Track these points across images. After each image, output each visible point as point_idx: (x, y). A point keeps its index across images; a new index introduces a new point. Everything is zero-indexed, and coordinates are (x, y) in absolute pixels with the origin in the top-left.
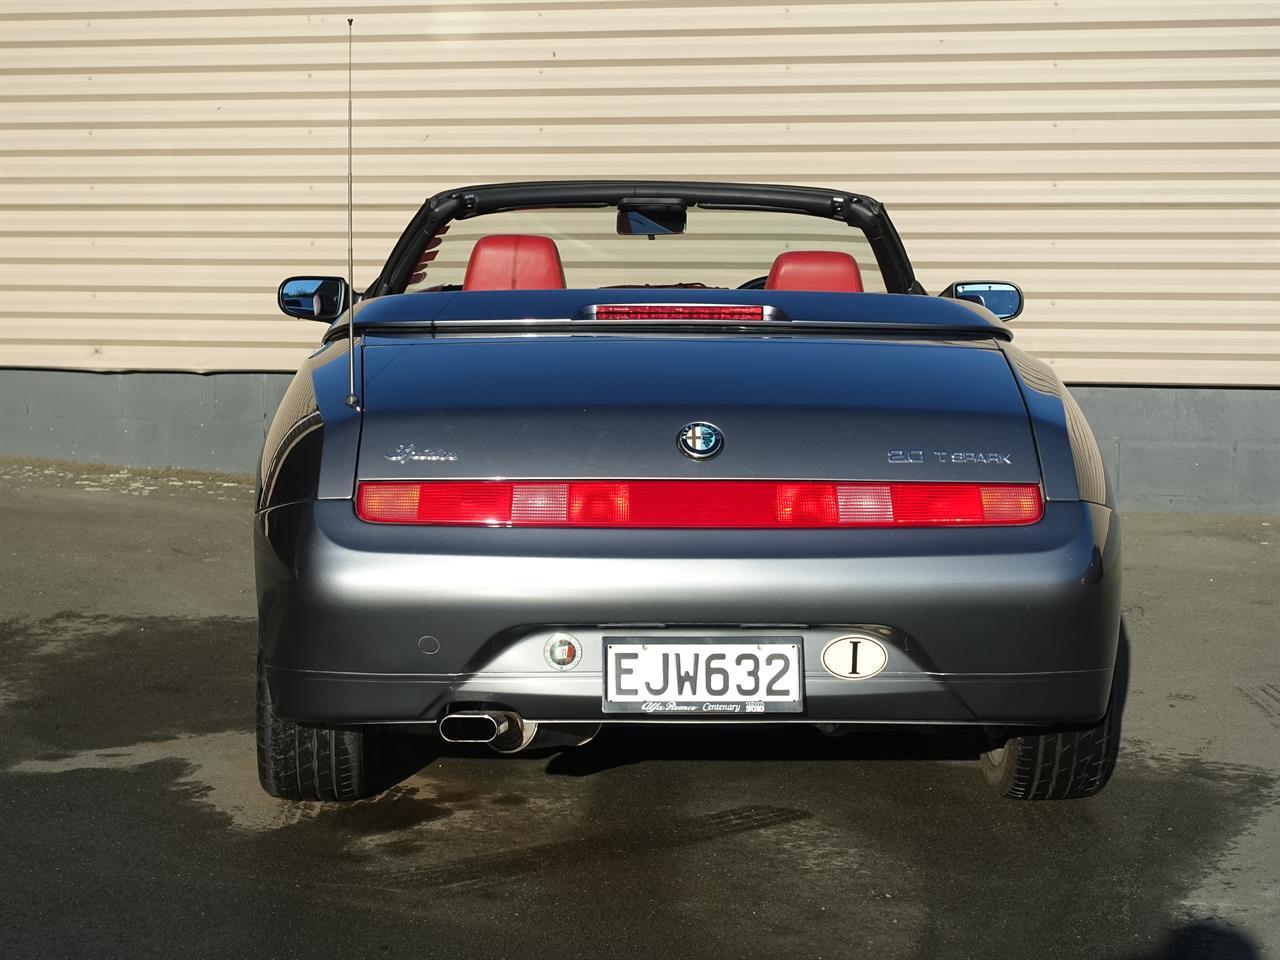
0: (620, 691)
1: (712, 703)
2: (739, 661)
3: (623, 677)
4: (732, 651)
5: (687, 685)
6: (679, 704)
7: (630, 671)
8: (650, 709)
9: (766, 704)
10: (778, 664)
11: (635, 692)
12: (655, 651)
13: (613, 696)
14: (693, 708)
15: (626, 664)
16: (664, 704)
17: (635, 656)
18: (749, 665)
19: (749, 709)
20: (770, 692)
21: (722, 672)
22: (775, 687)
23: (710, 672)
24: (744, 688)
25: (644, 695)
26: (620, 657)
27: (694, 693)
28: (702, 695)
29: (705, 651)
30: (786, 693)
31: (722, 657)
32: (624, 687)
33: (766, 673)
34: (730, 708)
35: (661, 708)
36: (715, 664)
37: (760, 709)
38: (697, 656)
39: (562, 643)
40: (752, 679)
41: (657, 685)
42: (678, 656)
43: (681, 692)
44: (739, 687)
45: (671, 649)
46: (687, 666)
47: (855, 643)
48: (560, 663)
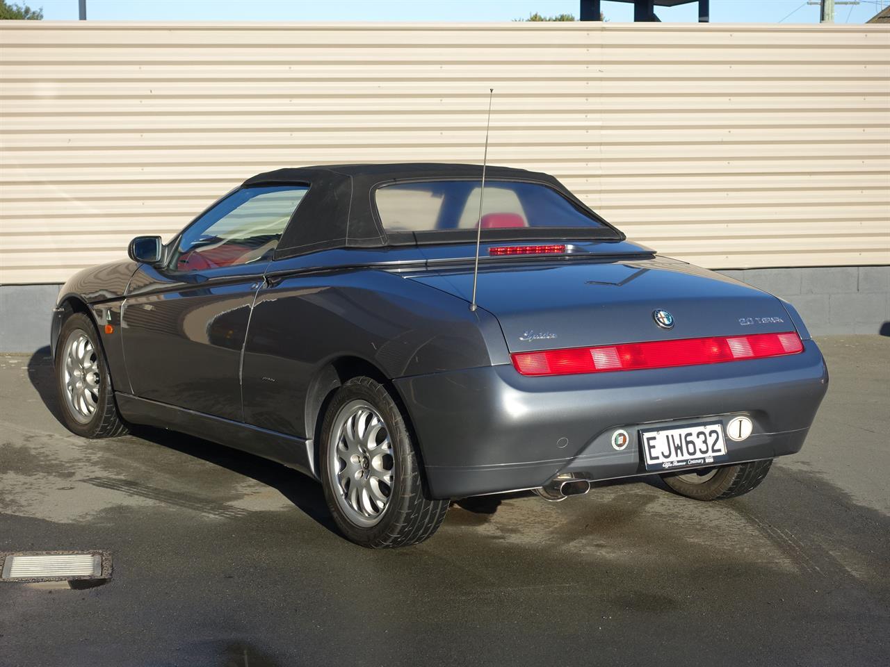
0: (652, 458)
1: (692, 459)
2: (698, 437)
3: (652, 450)
4: (695, 430)
5: (679, 451)
6: (678, 462)
8: (666, 466)
9: (714, 457)
10: (714, 435)
11: (657, 458)
12: (664, 433)
13: (650, 462)
14: (684, 463)
15: (652, 443)
16: (672, 463)
17: (654, 438)
18: (702, 437)
19: (707, 461)
20: (714, 451)
21: (692, 442)
22: (715, 448)
23: (688, 443)
24: (702, 450)
25: (662, 460)
26: (649, 439)
27: (683, 455)
28: (686, 457)
29: (684, 431)
30: (719, 450)
31: (690, 434)
32: (653, 455)
33: (711, 441)
34: (699, 461)
35: (671, 465)
37: (712, 460)
38: (680, 435)
39: (621, 435)
40: (705, 445)
41: (667, 453)
42: (672, 436)
43: (677, 456)
44: (700, 449)
45: (669, 433)
46: (677, 442)
47: (741, 421)
48: (620, 445)
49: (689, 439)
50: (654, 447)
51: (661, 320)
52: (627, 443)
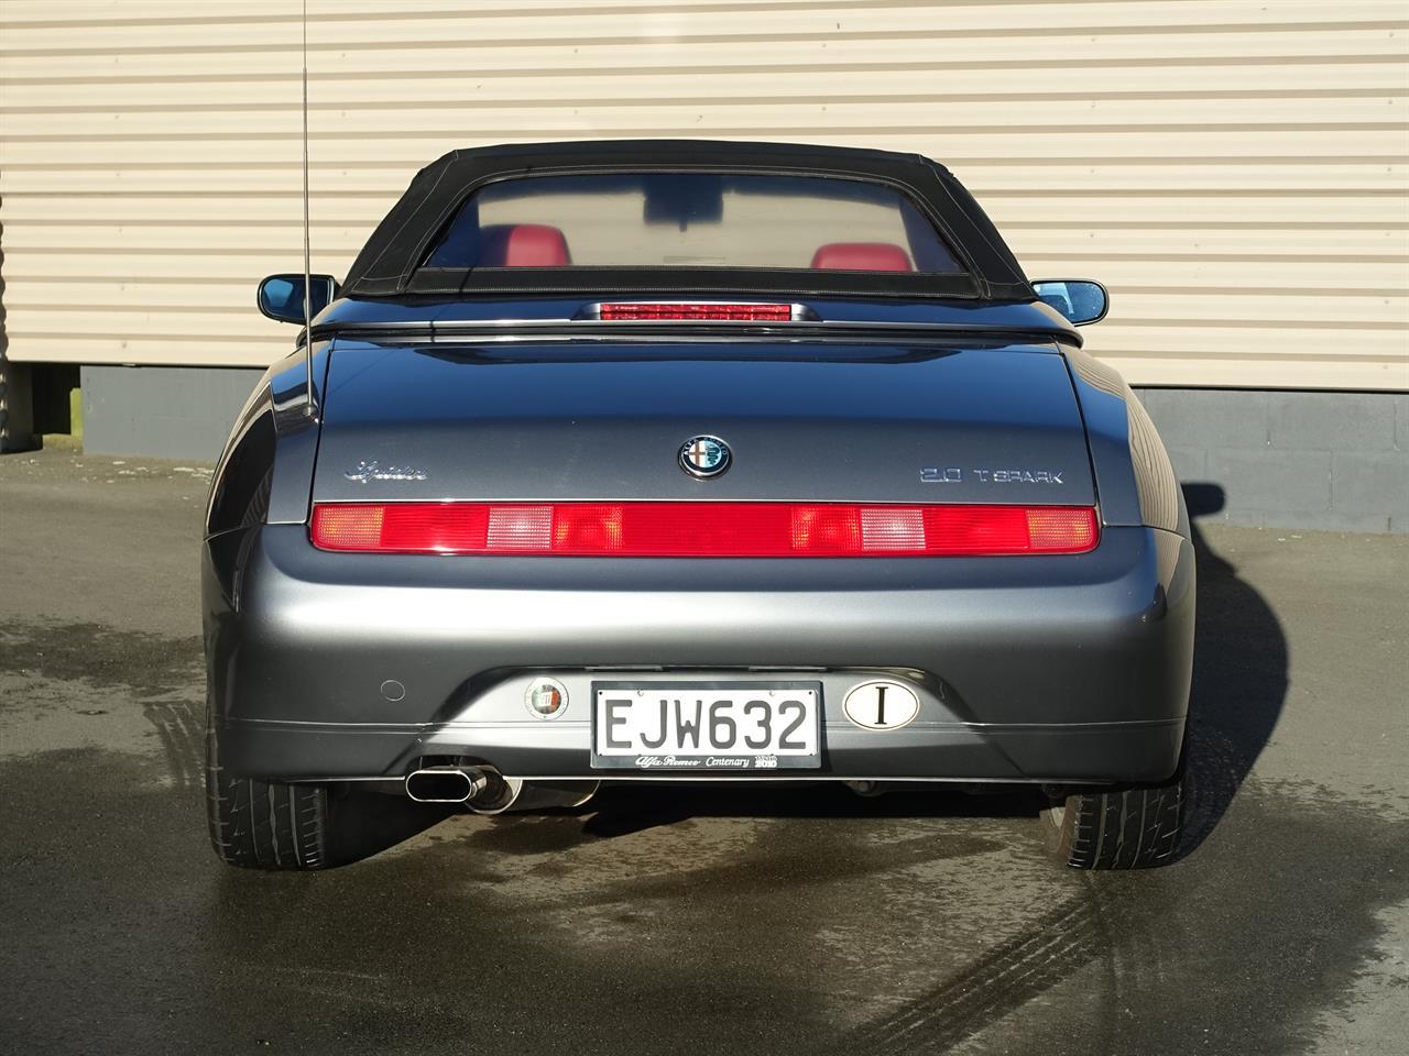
0: (610, 743)
1: (717, 757)
2: (747, 709)
4: (740, 697)
5: (688, 737)
6: (679, 758)
8: (645, 764)
9: (779, 758)
10: (793, 713)
11: (626, 745)
12: (654, 697)
13: (603, 749)
14: (695, 763)
15: (618, 712)
16: (661, 758)
17: (628, 703)
18: (759, 713)
19: (759, 764)
20: (783, 745)
21: (728, 721)
22: (790, 739)
23: (714, 721)
24: (753, 740)
25: (638, 748)
26: (611, 704)
27: (696, 745)
28: (706, 748)
29: (709, 697)
30: (801, 745)
31: (728, 704)
32: (616, 738)
33: (779, 723)
34: (738, 763)
35: (658, 763)
37: (772, 764)
38: (699, 703)
39: (546, 688)
40: (763, 730)
41: (654, 736)
42: (678, 703)
43: (681, 745)
44: (748, 739)
45: (670, 696)
46: (688, 715)
47: (882, 687)
49: (720, 712)
50: (622, 721)
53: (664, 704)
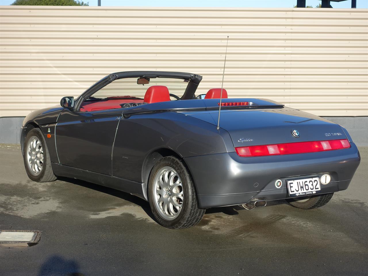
1: (307, 192)
2: (310, 183)
4: (308, 180)
5: (302, 188)
7: (292, 187)
8: (297, 195)
9: (316, 191)
10: (316, 182)
11: (294, 191)
13: (291, 193)
14: (304, 194)
17: (292, 183)
19: (313, 193)
20: (316, 189)
21: (307, 185)
24: (311, 188)
26: (290, 184)
27: (304, 190)
30: (318, 188)
34: (310, 193)
35: (299, 194)
36: (306, 183)
38: (303, 182)
39: (279, 182)
40: (312, 186)
41: (297, 190)
43: (301, 191)
45: (298, 181)
46: (301, 185)
47: (326, 176)
48: (278, 186)
51: (295, 134)
52: (281, 185)
53: (298, 183)
